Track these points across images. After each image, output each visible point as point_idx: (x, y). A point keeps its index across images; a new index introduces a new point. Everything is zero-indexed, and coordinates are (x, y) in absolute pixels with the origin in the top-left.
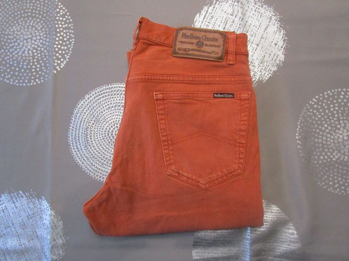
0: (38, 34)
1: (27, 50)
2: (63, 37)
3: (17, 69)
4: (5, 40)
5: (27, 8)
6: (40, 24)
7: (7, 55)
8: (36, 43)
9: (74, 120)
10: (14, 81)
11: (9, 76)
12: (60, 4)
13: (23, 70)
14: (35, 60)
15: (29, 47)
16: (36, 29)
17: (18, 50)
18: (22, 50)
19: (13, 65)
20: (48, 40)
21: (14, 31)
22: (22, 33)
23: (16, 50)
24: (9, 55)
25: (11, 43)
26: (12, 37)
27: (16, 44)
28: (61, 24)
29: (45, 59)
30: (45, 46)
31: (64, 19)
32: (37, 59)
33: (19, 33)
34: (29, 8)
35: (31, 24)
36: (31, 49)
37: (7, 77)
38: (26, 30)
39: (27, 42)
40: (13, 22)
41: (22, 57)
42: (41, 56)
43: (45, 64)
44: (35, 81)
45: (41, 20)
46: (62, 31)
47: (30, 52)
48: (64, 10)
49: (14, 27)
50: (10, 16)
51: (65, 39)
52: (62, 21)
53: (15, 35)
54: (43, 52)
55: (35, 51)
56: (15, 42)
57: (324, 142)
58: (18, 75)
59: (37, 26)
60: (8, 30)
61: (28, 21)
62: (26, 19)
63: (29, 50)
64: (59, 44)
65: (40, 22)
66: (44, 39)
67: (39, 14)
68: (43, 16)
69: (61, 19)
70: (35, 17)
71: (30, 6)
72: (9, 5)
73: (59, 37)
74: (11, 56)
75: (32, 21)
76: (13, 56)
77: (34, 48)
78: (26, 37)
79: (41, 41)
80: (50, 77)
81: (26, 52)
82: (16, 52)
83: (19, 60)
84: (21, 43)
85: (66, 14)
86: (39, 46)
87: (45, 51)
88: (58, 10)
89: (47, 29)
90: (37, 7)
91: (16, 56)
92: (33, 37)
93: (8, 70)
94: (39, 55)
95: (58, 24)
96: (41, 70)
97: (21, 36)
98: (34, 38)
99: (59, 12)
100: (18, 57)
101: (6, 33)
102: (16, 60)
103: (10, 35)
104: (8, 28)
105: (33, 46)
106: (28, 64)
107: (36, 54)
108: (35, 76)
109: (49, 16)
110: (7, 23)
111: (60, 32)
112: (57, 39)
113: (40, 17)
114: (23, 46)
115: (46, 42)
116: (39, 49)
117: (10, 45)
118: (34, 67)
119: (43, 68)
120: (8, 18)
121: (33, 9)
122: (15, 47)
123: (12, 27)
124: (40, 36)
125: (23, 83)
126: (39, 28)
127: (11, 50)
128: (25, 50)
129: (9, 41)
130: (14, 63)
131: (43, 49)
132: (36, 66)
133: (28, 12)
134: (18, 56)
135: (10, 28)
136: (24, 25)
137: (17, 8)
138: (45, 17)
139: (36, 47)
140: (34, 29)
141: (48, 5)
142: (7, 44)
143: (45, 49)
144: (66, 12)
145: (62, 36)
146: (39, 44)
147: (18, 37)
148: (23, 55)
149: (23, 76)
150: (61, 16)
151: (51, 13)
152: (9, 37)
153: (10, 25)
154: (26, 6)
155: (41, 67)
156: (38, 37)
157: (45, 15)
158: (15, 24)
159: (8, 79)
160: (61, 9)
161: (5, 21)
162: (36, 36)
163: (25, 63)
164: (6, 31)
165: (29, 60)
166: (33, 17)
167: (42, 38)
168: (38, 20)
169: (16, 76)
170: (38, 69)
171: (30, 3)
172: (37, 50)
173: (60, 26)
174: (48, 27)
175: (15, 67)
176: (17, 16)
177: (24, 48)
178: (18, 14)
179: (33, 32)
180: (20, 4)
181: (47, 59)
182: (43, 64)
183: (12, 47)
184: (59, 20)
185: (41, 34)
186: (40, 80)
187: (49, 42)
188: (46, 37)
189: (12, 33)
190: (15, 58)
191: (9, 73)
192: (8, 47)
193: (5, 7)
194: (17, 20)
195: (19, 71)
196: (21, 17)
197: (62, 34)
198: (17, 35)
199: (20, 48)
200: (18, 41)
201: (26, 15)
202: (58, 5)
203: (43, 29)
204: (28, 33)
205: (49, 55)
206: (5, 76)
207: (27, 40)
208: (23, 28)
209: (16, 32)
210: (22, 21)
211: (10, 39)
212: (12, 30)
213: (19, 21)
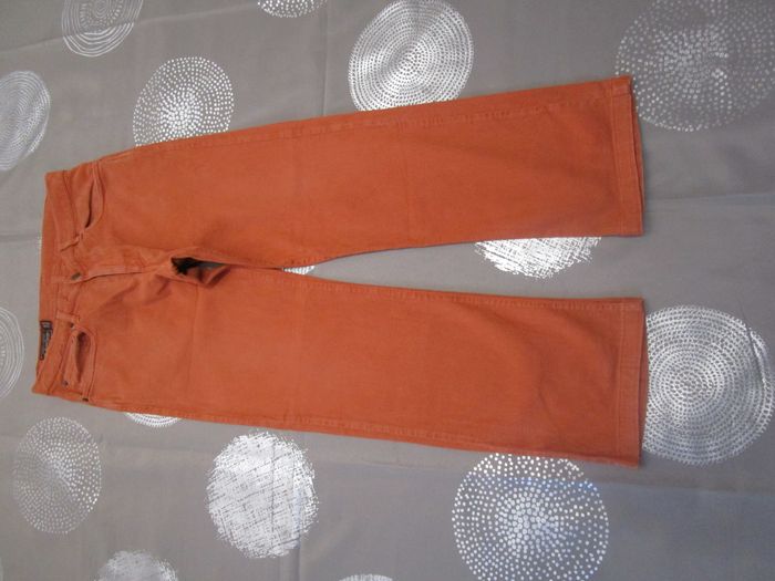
0: (522, 506)
1: (548, 524)
2: (529, 465)
3: (580, 541)
4: (530, 559)
5: (480, 522)
6: (506, 502)
7: (556, 558)
8: (537, 509)
9: (666, 454)
10: (601, 548)
11: (591, 555)
12: (475, 469)
13: (583, 532)
14: (566, 511)
15: (544, 520)
16: (513, 507)
17: (548, 538)
18: (548, 532)
19: (573, 548)
20: (532, 489)
21: (516, 544)
22: (521, 531)
23: (547, 542)
24: (556, 554)
25: (535, 550)
26: (526, 548)
27: (538, 541)
28: (508, 467)
29: (564, 496)
30: (543, 495)
31: (500, 462)
32: (564, 508)
33: (520, 536)
34: (480, 517)
35: (505, 515)
36: (546, 517)
37: (593, 560)
38: (514, 524)
39: (536, 523)
40: (501, 545)
41: (559, 532)
42: (557, 501)
43: (572, 495)
44: (601, 513)
45: (499, 500)
46: (520, 466)
47: (552, 519)
48: (486, 463)
49: (509, 543)
50: (490, 549)
51: (532, 462)
52: (503, 466)
53: (523, 542)
54: (552, 498)
55: (550, 512)
56: (534, 543)
57: (698, 91)
58: (591, 540)
59: (509, 506)
60: (514, 554)
61: (501, 519)
62: (497, 523)
63: (547, 520)
64: (541, 471)
65: (502, 502)
66: (531, 495)
67: (490, 502)
68: (494, 496)
69: (499, 468)
70: (494, 509)
71: (475, 516)
72: (472, 550)
73: (529, 472)
74: (557, 551)
75: (501, 513)
76: (558, 546)
77: (546, 513)
78: (527, 525)
79: (534, 500)
80: (595, 489)
81: (552, 525)
82: (551, 542)
83: (564, 538)
84: (537, 533)
85: (492, 461)
86: (543, 505)
87: (551, 494)
88: (485, 472)
89: (515, 490)
90: (478, 505)
91: (557, 542)
92: (526, 514)
93: (582, 556)
94: (557, 505)
95: (509, 472)
96: (582, 503)
97: (525, 532)
98: (529, 512)
99: (489, 470)
100: (561, 540)
101: (518, 556)
102: (564, 542)
103: (522, 549)
104: (510, 554)
105: (542, 514)
106: (572, 523)
107: (555, 511)
108: (592, 513)
109: (493, 486)
110: (502, 554)
111: (522, 470)
112: (533, 474)
113: (494, 500)
114: (541, 530)
115: (535, 492)
116: (547, 505)
117: (540, 550)
118: (577, 514)
119: (579, 499)
120: (494, 553)
121: (481, 512)
122: (543, 543)
123: (508, 547)
124: (526, 501)
125: (604, 534)
126: (513, 503)
127: (547, 550)
128: (549, 528)
129: (532, 553)
130: (570, 547)
131: (548, 499)
132: (575, 511)
133: (486, 519)
134: (558, 538)
135: (510, 550)
136: (506, 528)
137: (478, 536)
138: (495, 492)
139: (543, 509)
140: (513, 511)
141: (476, 486)
142: (538, 556)
143: (547, 495)
144: (489, 459)
145: (527, 467)
146: (538, 504)
147: (526, 538)
148: (556, 530)
149: (592, 532)
150: (495, 467)
151: (490, 483)
152: (525, 552)
153: (506, 550)
154: (475, 522)
155: (576, 502)
156: (528, 505)
157: (491, 493)
158: (505, 541)
159: (596, 557)
160: (483, 467)
161: (499, 557)
162: (526, 508)
163: (571, 528)
164: (515, 557)
165: (566, 521)
166: (494, 512)
167: (528, 499)
168: (499, 504)
169: (592, 543)
170: (581, 507)
171: (471, 516)
172: (549, 508)
173: (511, 469)
174: (512, 489)
175: (577, 544)
176: (491, 538)
177: (544, 528)
178: (489, 536)
179: (519, 513)
180: (472, 532)
181: (565, 492)
182: (573, 500)
183: (543, 549)
184: (502, 470)
185: (523, 500)
186: (599, 505)
187: (536, 488)
188: (529, 492)
189: (520, 547)
190: (562, 545)
191: (587, 556)
192: (543, 554)
193: (476, 556)
194: (498, 538)
195: (584, 538)
196: (493, 531)
197: (523, 467)
198: (522, 539)
199: (545, 535)
200: (533, 537)
201: (490, 523)
202: (478, 472)
203: (515, 496)
204: (520, 520)
205: (558, 490)
206: (590, 562)
207: (531, 524)
208: (511, 530)
209: (518, 540)
210: (500, 530)
211: (529, 550)
212: (514, 547)
213: (499, 534)
